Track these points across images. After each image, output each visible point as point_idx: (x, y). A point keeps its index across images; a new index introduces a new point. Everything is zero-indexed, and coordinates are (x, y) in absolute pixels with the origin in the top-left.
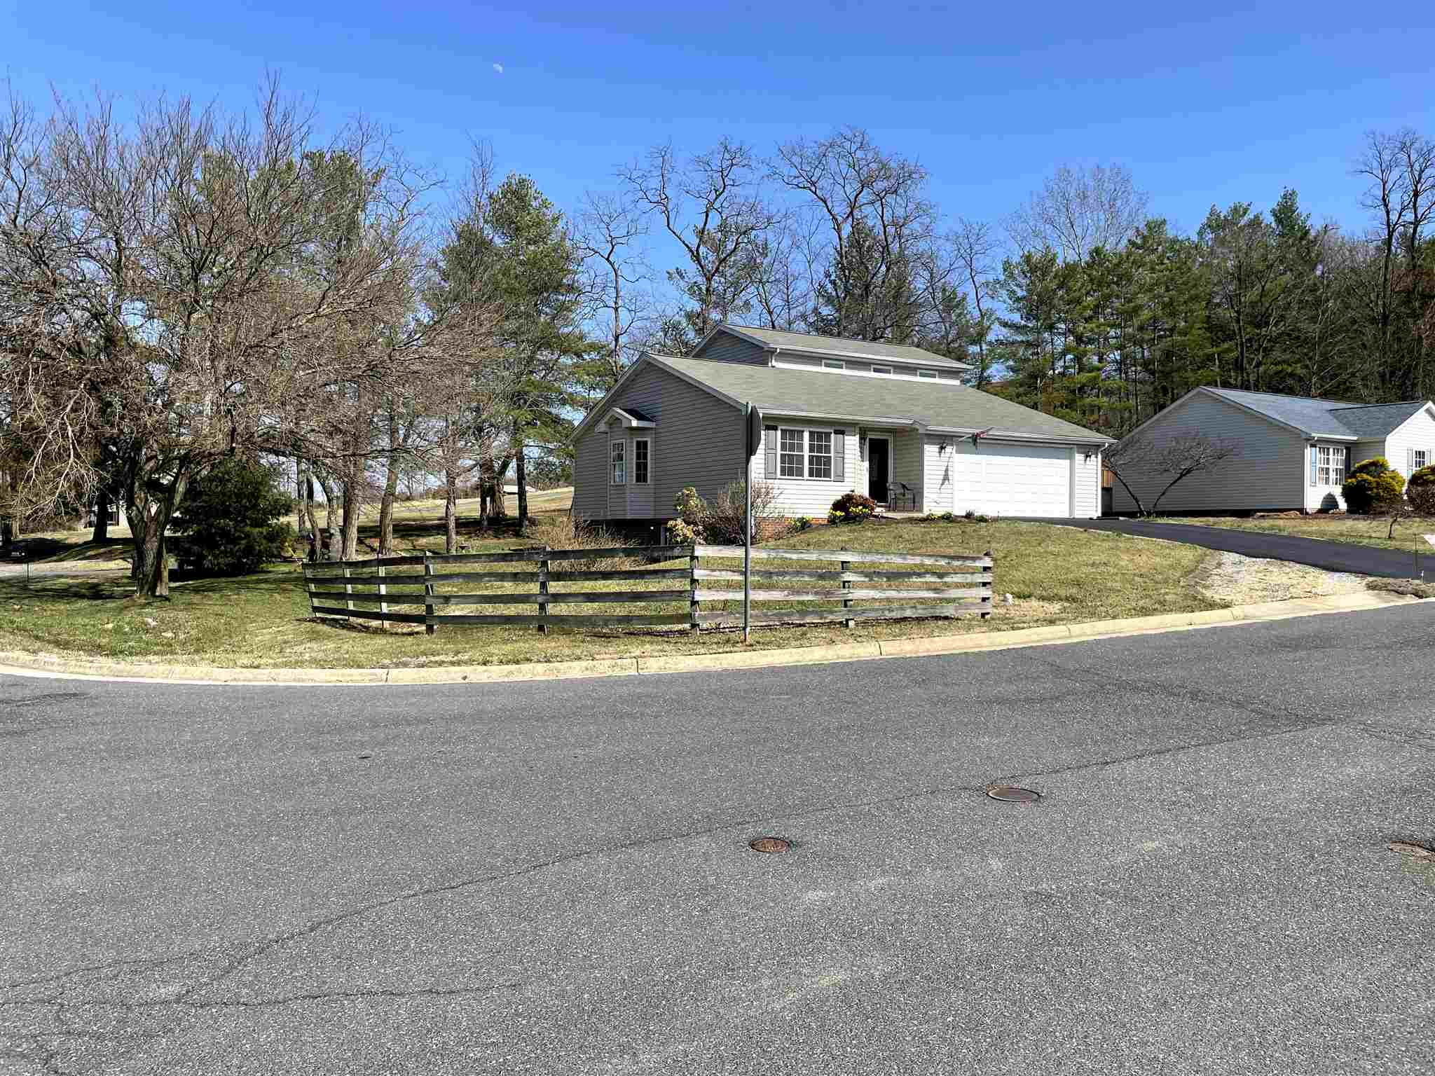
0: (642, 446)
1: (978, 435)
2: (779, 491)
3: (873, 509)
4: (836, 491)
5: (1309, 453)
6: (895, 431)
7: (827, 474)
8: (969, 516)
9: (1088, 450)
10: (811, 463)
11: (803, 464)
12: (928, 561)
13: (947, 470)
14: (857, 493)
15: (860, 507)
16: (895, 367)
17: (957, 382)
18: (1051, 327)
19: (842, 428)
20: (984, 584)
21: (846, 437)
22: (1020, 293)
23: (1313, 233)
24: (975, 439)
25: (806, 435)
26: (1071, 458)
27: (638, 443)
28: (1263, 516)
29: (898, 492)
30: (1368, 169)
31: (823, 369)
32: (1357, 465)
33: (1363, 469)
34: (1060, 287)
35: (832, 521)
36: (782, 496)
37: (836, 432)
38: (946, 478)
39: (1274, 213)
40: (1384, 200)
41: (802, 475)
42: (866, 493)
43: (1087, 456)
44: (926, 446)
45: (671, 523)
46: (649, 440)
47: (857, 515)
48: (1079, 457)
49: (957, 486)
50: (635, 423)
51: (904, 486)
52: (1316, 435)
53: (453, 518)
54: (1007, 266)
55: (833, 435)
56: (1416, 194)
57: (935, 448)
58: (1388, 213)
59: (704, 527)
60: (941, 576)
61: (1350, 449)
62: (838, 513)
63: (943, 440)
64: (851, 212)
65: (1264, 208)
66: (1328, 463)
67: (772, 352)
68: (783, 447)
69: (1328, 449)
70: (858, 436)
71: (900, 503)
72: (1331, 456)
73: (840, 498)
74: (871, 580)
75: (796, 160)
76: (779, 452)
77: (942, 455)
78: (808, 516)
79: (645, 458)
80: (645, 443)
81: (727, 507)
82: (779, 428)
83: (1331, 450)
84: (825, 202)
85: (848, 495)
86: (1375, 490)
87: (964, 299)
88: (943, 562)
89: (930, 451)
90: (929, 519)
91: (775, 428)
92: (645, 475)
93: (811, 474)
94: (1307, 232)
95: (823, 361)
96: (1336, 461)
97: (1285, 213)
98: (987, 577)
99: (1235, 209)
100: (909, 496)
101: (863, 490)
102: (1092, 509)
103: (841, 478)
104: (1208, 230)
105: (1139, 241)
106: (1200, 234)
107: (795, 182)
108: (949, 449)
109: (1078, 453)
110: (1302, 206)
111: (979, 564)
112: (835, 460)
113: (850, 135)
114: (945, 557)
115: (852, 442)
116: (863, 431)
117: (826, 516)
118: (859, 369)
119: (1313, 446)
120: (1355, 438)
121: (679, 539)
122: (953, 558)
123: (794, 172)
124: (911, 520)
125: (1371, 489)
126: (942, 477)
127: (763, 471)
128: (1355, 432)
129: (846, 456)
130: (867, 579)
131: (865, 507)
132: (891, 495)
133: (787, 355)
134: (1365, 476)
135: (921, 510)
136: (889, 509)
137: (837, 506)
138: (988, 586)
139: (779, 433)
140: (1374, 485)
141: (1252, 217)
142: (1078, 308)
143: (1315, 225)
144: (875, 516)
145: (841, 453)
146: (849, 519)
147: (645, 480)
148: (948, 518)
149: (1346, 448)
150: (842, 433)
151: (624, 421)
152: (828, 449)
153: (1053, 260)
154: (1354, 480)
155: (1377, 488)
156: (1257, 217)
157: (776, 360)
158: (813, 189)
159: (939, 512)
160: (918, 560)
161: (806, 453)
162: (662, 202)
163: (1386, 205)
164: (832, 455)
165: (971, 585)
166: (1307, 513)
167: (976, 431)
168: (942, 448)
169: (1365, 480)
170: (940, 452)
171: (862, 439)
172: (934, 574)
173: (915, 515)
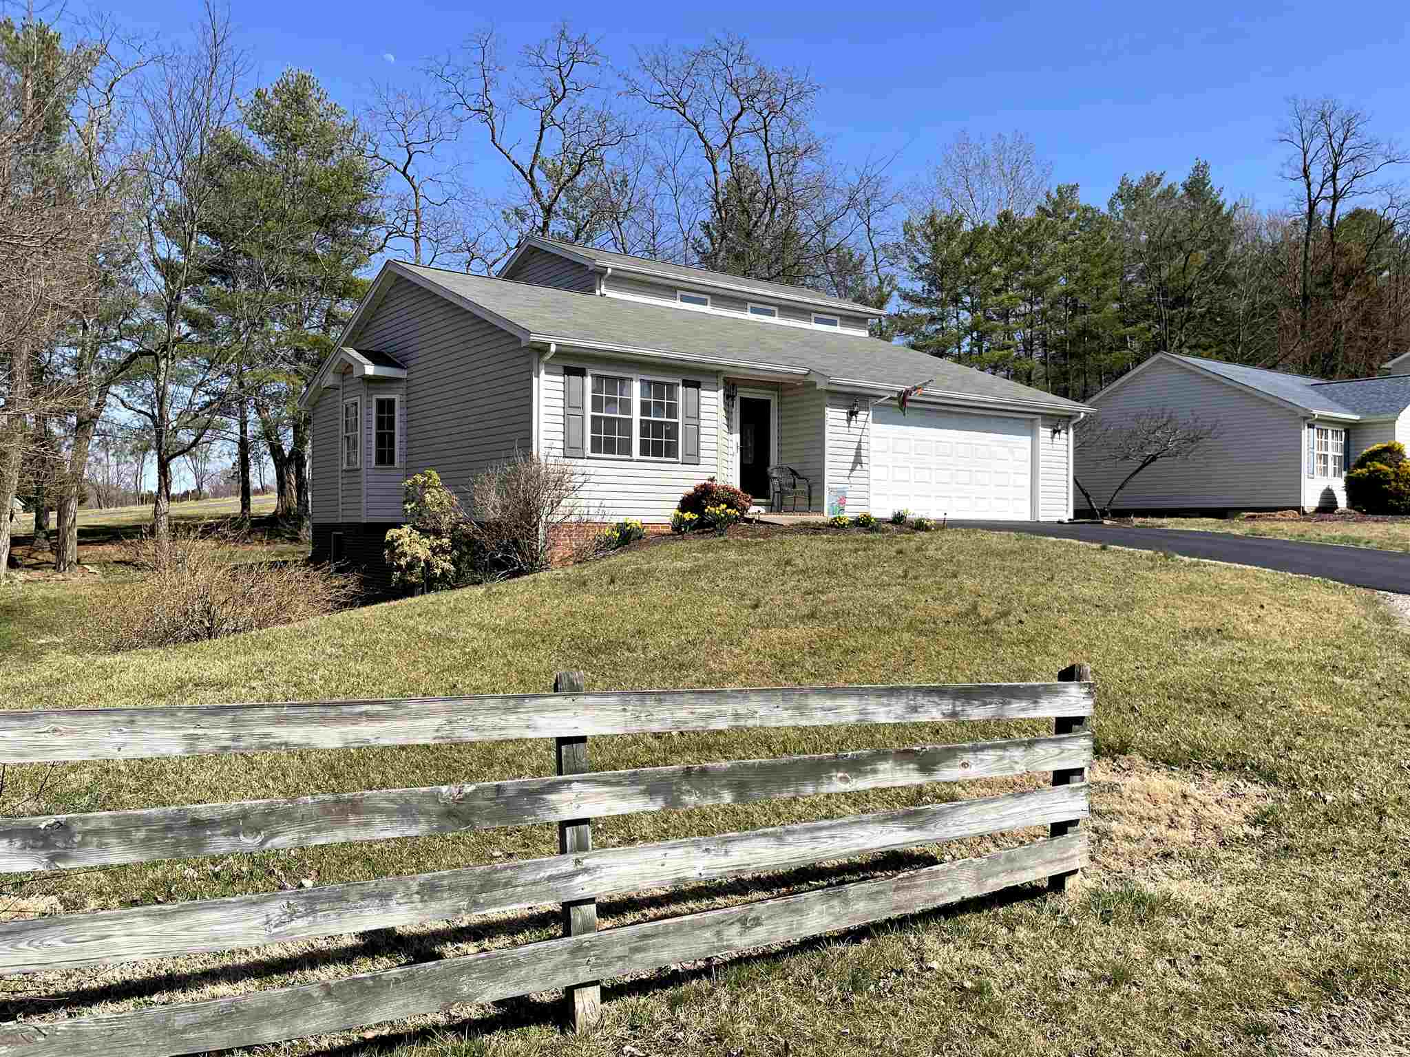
0: (386, 407)
1: (908, 392)
2: (582, 479)
3: (745, 509)
4: (685, 479)
5: (1308, 436)
6: (780, 386)
7: (671, 451)
8: (898, 520)
9: (1057, 422)
10: (644, 432)
11: (630, 434)
12: (885, 713)
13: (859, 449)
14: (719, 482)
15: (723, 506)
16: (781, 308)
17: (865, 334)
18: (956, 300)
19: (695, 376)
20: (1061, 777)
21: (703, 393)
22: (923, 260)
23: (1225, 210)
24: (903, 400)
25: (636, 387)
26: (1033, 433)
27: (381, 403)
28: (1254, 517)
29: (783, 482)
30: (1287, 137)
31: (677, 304)
32: (1365, 451)
33: (1374, 455)
34: (967, 253)
35: (679, 528)
36: (587, 487)
37: (687, 384)
38: (858, 460)
39: (1184, 186)
40: (1305, 171)
41: (629, 452)
42: (735, 483)
43: (1055, 432)
44: (827, 410)
45: (391, 533)
46: (397, 398)
47: (718, 520)
48: (1044, 433)
49: (875, 473)
50: (370, 370)
51: (794, 473)
52: (1317, 412)
53: (164, 518)
54: (907, 227)
55: (680, 388)
56: (1336, 167)
57: (842, 414)
58: (1309, 185)
59: (453, 540)
60: (927, 764)
61: (1350, 430)
62: (688, 516)
63: (854, 401)
64: (728, 141)
65: (1177, 177)
66: (1326, 450)
67: (600, 273)
68: (597, 404)
69: (1327, 430)
70: (721, 392)
71: (788, 500)
72: (1330, 440)
73: (691, 490)
74: (673, 803)
75: (661, 73)
76: (589, 413)
77: (853, 423)
78: (635, 521)
79: (392, 426)
80: (392, 402)
81: (492, 505)
82: (589, 372)
83: (1330, 432)
84: (697, 127)
85: (704, 486)
86: (1393, 484)
87: (861, 262)
88: (934, 712)
89: (834, 417)
90: (835, 526)
91: (581, 373)
92: (392, 453)
93: (644, 451)
94: (1220, 208)
95: (679, 293)
96: (1334, 446)
97: (1197, 187)
98: (1076, 752)
99: (1148, 178)
100: (802, 487)
101: (730, 476)
102: (1060, 508)
103: (694, 458)
104: (1120, 201)
105: (1049, 208)
106: (1111, 205)
107: (660, 100)
108: (862, 416)
109: (1044, 426)
110: (1215, 179)
111: (1050, 710)
112: (685, 429)
113: (724, 43)
114: (940, 692)
115: (712, 401)
116: (731, 386)
117: (668, 520)
118: (728, 307)
119: (1311, 426)
120: (1358, 417)
121: (403, 562)
122: (968, 694)
123: (658, 89)
124: (806, 528)
125: (1389, 482)
126: (851, 460)
127: (561, 445)
128: (1354, 411)
129: (703, 423)
130: (656, 805)
131: (730, 505)
132: (774, 486)
133: (621, 280)
134: (1379, 465)
135: (821, 512)
136: (771, 508)
137: (688, 503)
138: (1076, 783)
139: (589, 381)
140: (1392, 477)
141: (1166, 187)
142: (986, 277)
143: (1228, 201)
144: (749, 521)
145: (695, 417)
146: (705, 526)
147: (392, 462)
148: (864, 523)
149: (1347, 431)
150: (697, 385)
151: (356, 366)
152: (672, 411)
153: (959, 222)
154: (1364, 470)
155: (1396, 481)
156: (1170, 187)
157: (608, 287)
158: (682, 110)
159: (851, 512)
160: (847, 711)
161: (636, 416)
162: (485, 111)
163: (1306, 176)
164: (680, 420)
165: (1018, 789)
166: (1304, 513)
167: (902, 388)
168: (852, 414)
169: (1379, 471)
170: (849, 420)
171: (729, 397)
172: (905, 756)
173: (813, 518)
